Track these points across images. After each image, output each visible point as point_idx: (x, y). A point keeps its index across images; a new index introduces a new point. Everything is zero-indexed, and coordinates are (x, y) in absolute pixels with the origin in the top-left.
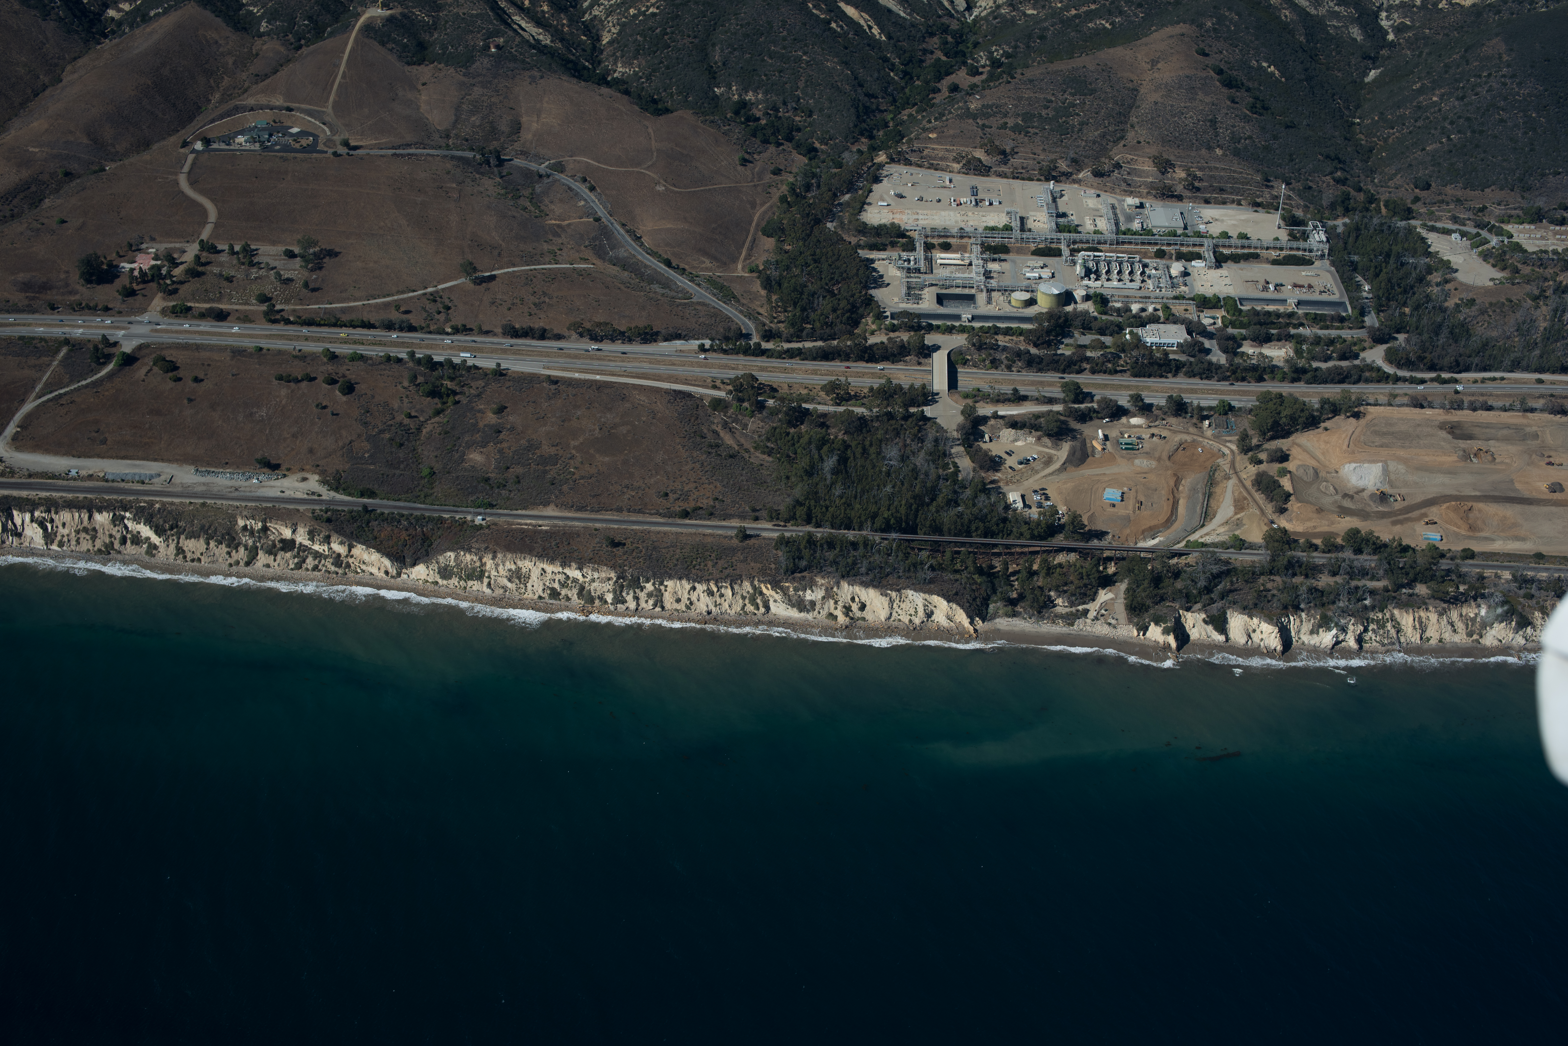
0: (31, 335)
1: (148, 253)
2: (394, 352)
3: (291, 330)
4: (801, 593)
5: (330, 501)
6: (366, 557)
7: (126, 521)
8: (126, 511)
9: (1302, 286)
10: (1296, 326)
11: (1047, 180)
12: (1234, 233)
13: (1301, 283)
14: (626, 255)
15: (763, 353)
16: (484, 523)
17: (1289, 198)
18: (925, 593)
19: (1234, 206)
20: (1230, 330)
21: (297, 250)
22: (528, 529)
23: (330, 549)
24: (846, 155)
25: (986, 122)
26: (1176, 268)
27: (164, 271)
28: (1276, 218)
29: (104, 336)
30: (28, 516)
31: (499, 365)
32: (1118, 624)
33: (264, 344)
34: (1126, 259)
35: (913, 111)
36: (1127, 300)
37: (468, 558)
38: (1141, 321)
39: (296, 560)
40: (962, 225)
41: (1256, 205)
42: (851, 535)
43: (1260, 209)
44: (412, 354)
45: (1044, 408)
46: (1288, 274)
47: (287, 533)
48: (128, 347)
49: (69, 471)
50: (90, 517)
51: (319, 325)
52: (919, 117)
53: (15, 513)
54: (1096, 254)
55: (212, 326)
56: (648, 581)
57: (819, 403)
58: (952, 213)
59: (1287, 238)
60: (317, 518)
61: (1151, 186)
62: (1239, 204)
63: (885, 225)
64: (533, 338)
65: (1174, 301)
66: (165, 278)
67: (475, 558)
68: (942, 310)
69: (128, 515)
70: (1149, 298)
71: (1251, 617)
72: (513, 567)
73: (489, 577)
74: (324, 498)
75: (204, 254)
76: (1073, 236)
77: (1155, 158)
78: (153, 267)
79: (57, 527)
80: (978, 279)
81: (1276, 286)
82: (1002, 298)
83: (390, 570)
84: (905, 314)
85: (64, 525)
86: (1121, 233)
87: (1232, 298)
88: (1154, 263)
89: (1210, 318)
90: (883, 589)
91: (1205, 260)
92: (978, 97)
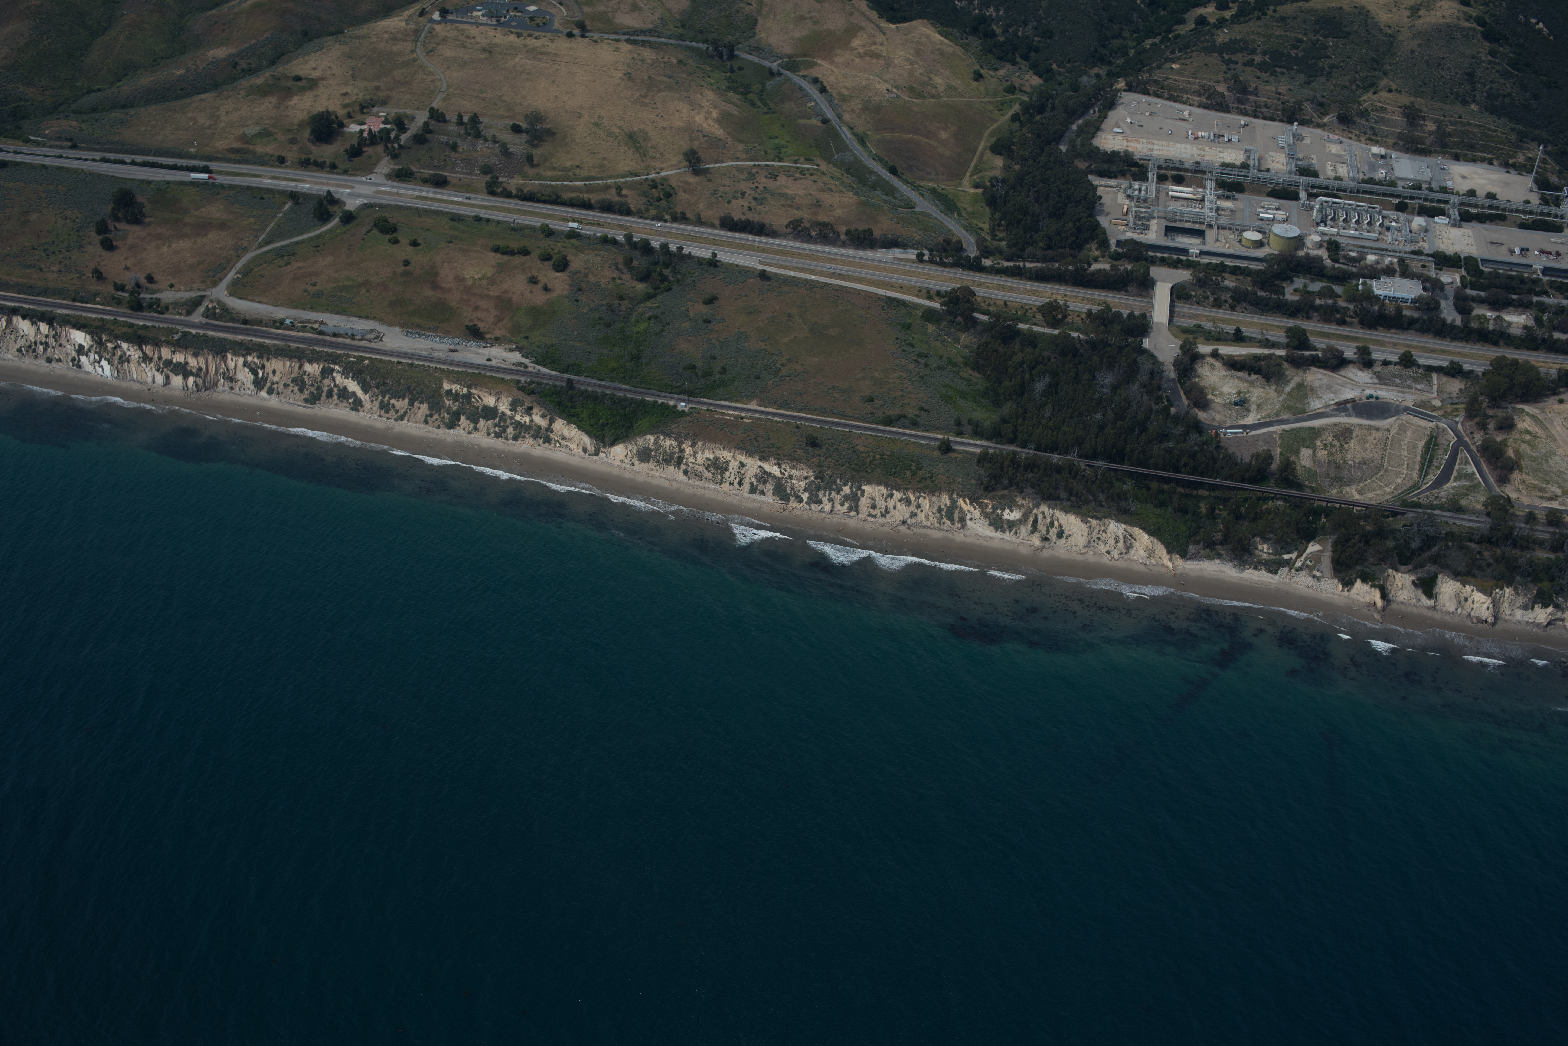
0: (259, 186)
1: (379, 117)
2: (611, 233)
3: (513, 203)
4: (999, 511)
5: (536, 373)
6: (566, 432)
7: (335, 374)
8: (335, 364)
9: (1550, 253)
10: (1538, 294)
11: (1290, 122)
12: (1481, 193)
13: (1549, 250)
14: (852, 159)
15: (980, 269)
16: (686, 409)
17: (1544, 161)
18: (1125, 523)
19: (1485, 165)
20: (1469, 291)
21: (524, 125)
22: (730, 420)
23: (532, 421)
24: (1084, 79)
25: (1233, 58)
26: (1418, 221)
27: (392, 136)
28: (1528, 181)
29: (329, 192)
30: (241, 360)
31: (714, 255)
32: (1323, 577)
33: (484, 214)
34: (1366, 208)
35: (1157, 40)
36: (1362, 250)
37: (668, 443)
38: (1374, 273)
39: (497, 429)
40: (1199, 159)
41: (1507, 166)
42: (1055, 458)
43: (1512, 170)
44: (629, 237)
45: (1266, 352)
46: (1537, 239)
47: (490, 401)
48: (352, 205)
49: (284, 320)
50: (301, 367)
51: (539, 201)
52: (1163, 47)
53: (229, 356)
54: (1335, 200)
55: (435, 193)
56: (845, 485)
57: (1035, 324)
58: (1188, 146)
59: (1538, 202)
60: (521, 389)
61: (1400, 136)
62: (1491, 163)
63: (1119, 153)
64: (751, 233)
65: (1412, 256)
66: (393, 142)
67: (674, 444)
68: (1169, 243)
69: (337, 368)
70: (1386, 250)
71: (1464, 584)
72: (712, 457)
73: (686, 464)
74: (530, 369)
75: (433, 122)
76: (1312, 180)
77: (1406, 107)
78: (382, 130)
79: (268, 374)
80: (1211, 214)
81: (1522, 250)
82: (1232, 236)
83: (589, 447)
84: (1132, 242)
85: (274, 372)
86: (1364, 181)
87: (1474, 258)
88: (1393, 214)
89: (1450, 278)
90: (1084, 516)
91: (1449, 217)
92: (1226, 31)
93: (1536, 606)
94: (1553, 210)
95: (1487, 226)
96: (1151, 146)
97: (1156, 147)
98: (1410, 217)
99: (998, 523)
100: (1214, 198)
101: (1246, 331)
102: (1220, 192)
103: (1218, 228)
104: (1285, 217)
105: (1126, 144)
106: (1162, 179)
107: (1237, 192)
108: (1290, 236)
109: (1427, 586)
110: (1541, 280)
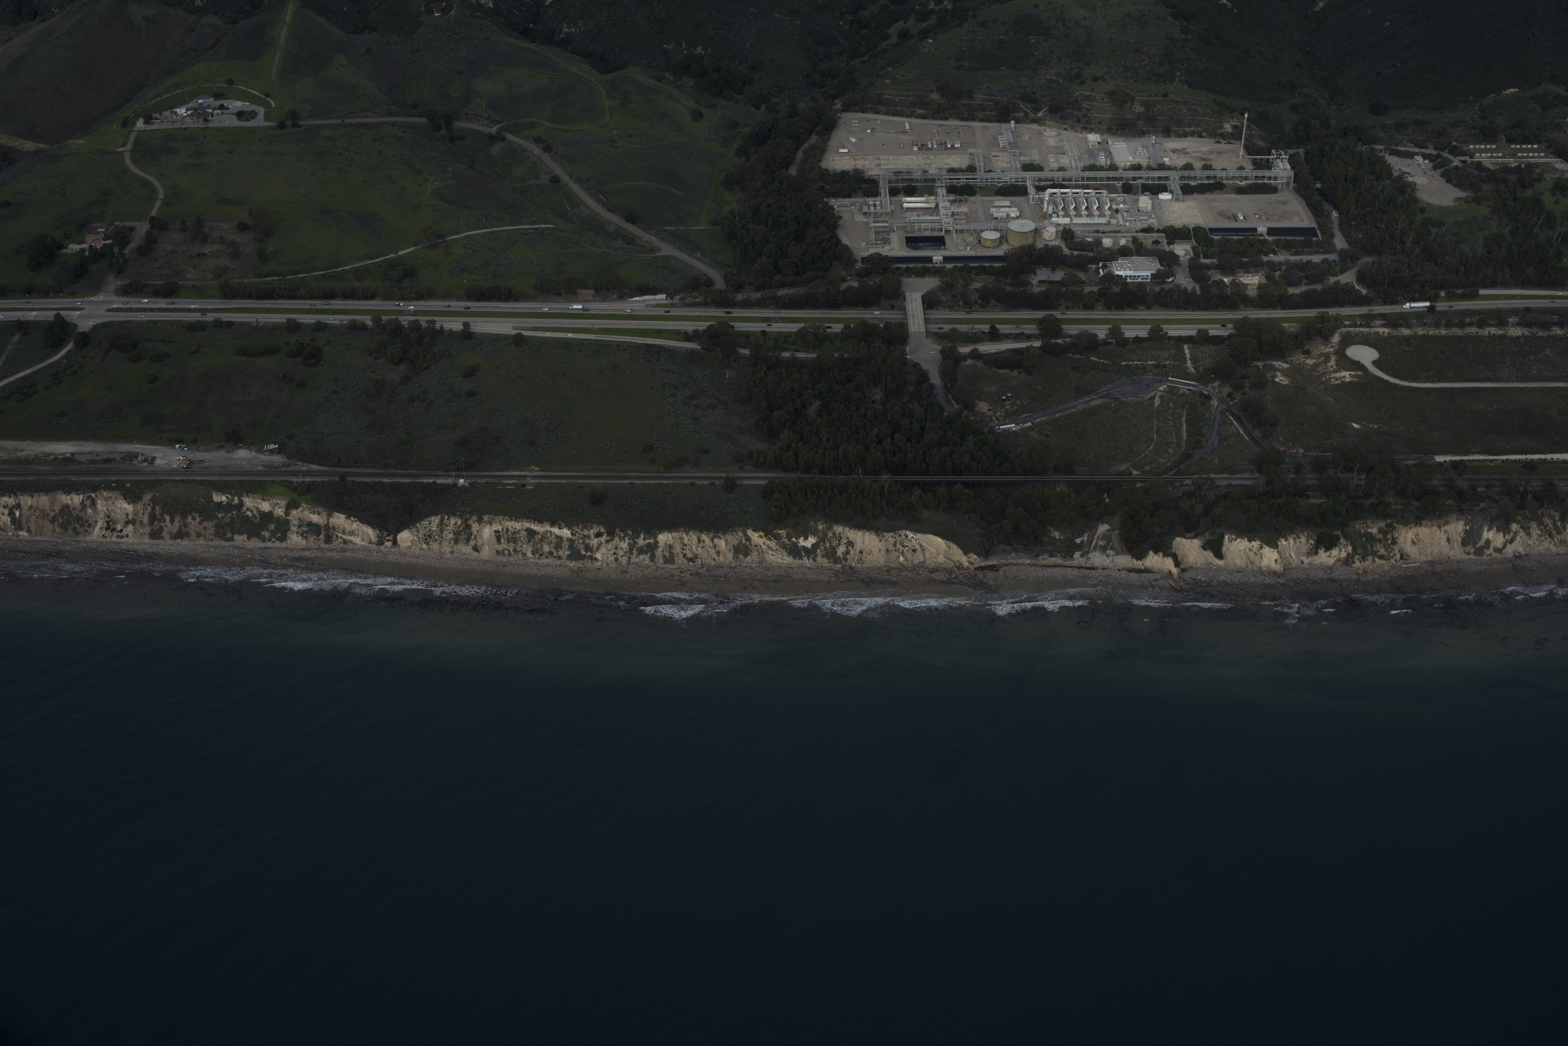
1: (98, 233)
2: (358, 319)
3: (252, 303)
4: (794, 540)
5: (306, 472)
6: (347, 526)
7: (96, 503)
8: (100, 491)
9: (1271, 215)
10: (1266, 254)
11: (1007, 121)
12: (1197, 165)
14: (588, 214)
15: (734, 303)
16: (467, 485)
17: (1250, 128)
18: (919, 532)
19: (1196, 138)
20: (1202, 260)
21: (250, 223)
22: (510, 489)
26: (1144, 201)
27: (115, 251)
28: (1239, 148)
29: (57, 316)
31: (467, 327)
32: (1116, 554)
33: (224, 317)
34: (1093, 195)
35: (865, 58)
36: (1098, 235)
37: (453, 522)
38: (1112, 256)
40: (926, 168)
41: (1216, 137)
42: (840, 479)
43: (1222, 140)
44: (377, 321)
45: (1024, 345)
46: (1257, 203)
47: (265, 507)
48: (85, 325)
51: (279, 297)
52: (872, 64)
54: (1062, 190)
55: (168, 303)
56: (638, 537)
57: (797, 351)
58: (914, 157)
59: (1251, 167)
60: (294, 489)
61: (1111, 122)
62: (1201, 136)
63: (849, 172)
64: (501, 300)
65: (1144, 234)
66: (117, 257)
67: (460, 521)
68: (913, 254)
70: (1119, 232)
71: (1250, 541)
72: (500, 528)
73: (475, 540)
74: (300, 468)
75: (155, 231)
76: (1037, 174)
77: (1113, 93)
78: (103, 246)
79: (25, 512)
80: (947, 220)
81: (1245, 215)
82: (971, 239)
83: (373, 538)
84: (876, 257)
86: (1085, 169)
87: (1202, 228)
88: (1121, 197)
89: (1181, 250)
90: (878, 531)
91: (1171, 192)
92: (930, 41)
93: (1319, 551)
94: (1267, 173)
95: (1208, 196)
96: (878, 162)
97: (883, 162)
98: (1135, 197)
99: (795, 551)
100: (948, 204)
101: (1003, 328)
102: (952, 198)
103: (957, 232)
104: (1018, 213)
105: (853, 163)
106: (894, 192)
107: (968, 195)
108: (1026, 230)
109: (1215, 547)
110: (1267, 240)
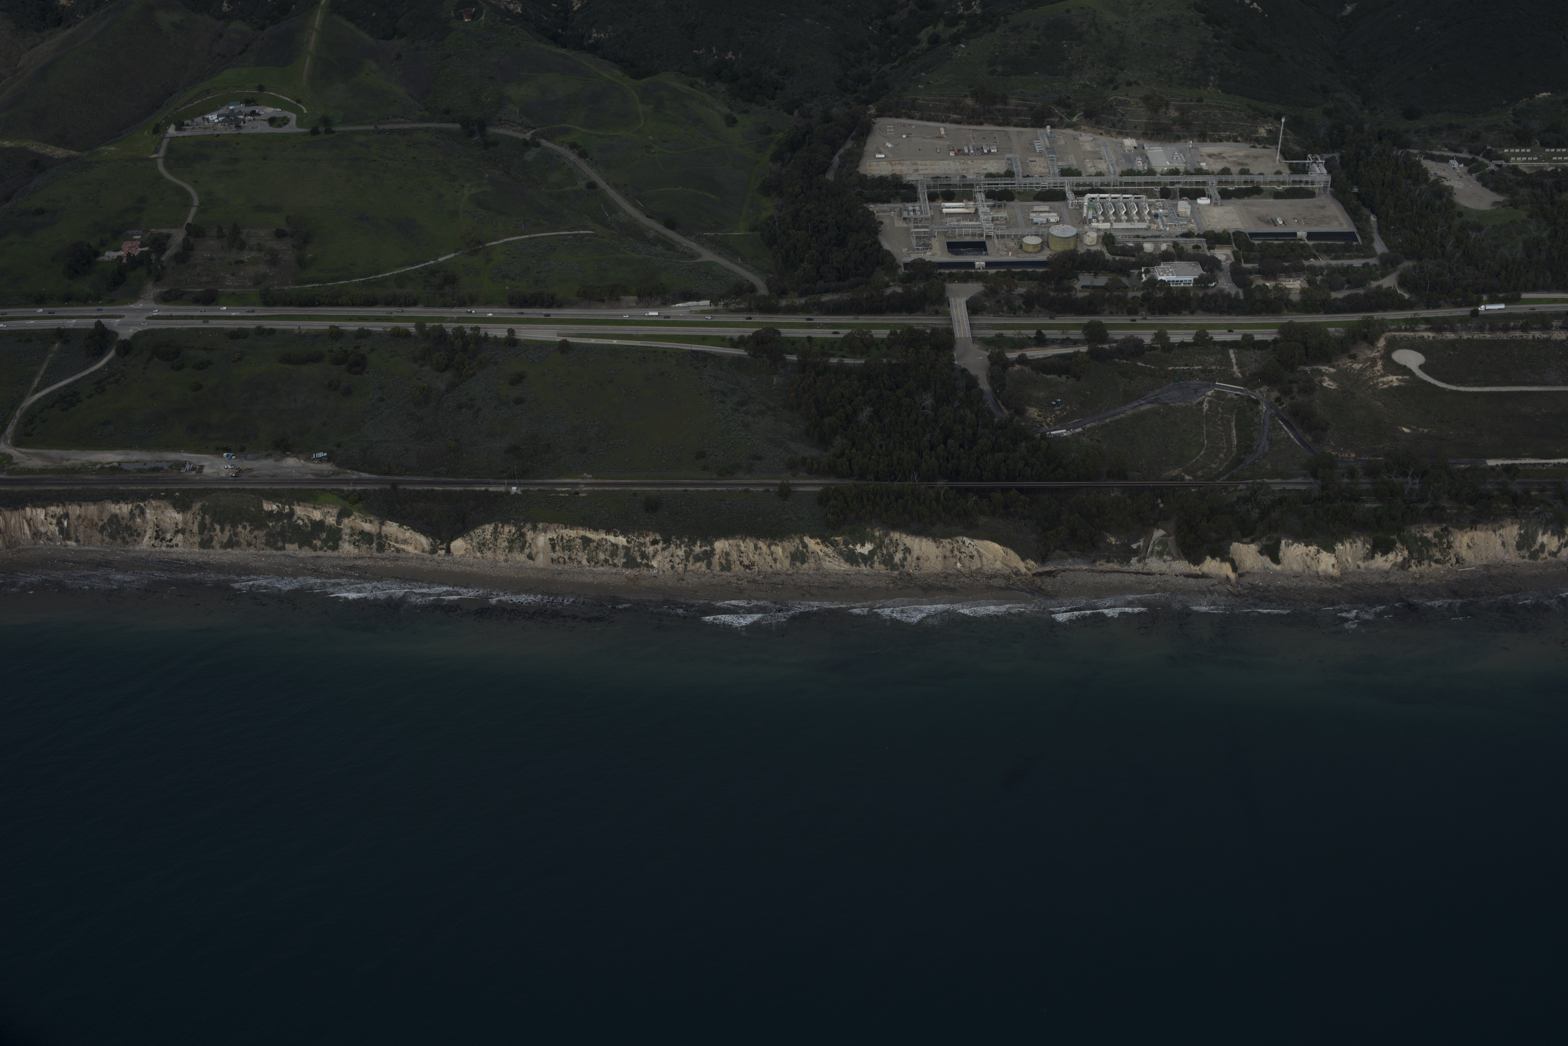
0: (22, 328)
1: (134, 241)
2: (403, 327)
3: (294, 310)
4: (851, 547)
5: (357, 480)
6: (400, 535)
7: (145, 512)
8: (144, 501)
10: (1307, 258)
11: (1043, 126)
12: (1235, 169)
14: (626, 219)
15: (778, 309)
16: (519, 493)
17: (1287, 133)
18: (978, 538)
19: (1232, 143)
20: (1243, 265)
21: (287, 229)
22: (565, 497)
25: (974, 71)
26: (1183, 205)
27: (153, 258)
28: (1275, 153)
29: (98, 324)
30: (42, 512)
31: (511, 332)
32: (1173, 559)
33: (265, 325)
34: (1132, 199)
36: (1138, 240)
37: (507, 530)
38: (1154, 260)
40: (964, 173)
41: (1252, 141)
42: (897, 486)
43: (1257, 145)
44: (422, 329)
45: (1071, 350)
46: (1295, 207)
47: (316, 515)
48: (126, 334)
50: (107, 510)
51: (320, 304)
52: (903, 70)
53: (28, 508)
54: (1100, 195)
56: (694, 544)
57: (843, 357)
58: (951, 162)
59: (1288, 172)
60: (346, 498)
61: (1147, 127)
62: (1236, 141)
63: (887, 177)
64: (543, 306)
65: (1185, 239)
66: (154, 264)
67: (514, 529)
68: (955, 259)
70: (1160, 237)
71: (1307, 545)
72: (555, 536)
74: (350, 476)
75: (192, 238)
76: (1076, 179)
77: (1147, 98)
78: (141, 253)
79: (73, 522)
80: (988, 226)
81: (1284, 219)
82: (1013, 244)
83: (427, 546)
84: (918, 262)
85: (80, 519)
86: (1123, 174)
87: (1242, 233)
88: (1160, 202)
89: (1223, 254)
90: (935, 537)
91: (1210, 197)
92: (963, 46)
93: (1376, 555)
94: (1304, 178)
95: (1247, 201)
96: (915, 167)
97: (920, 167)
98: (1174, 202)
99: (852, 558)
100: (988, 209)
101: (1049, 334)
102: (991, 203)
103: (997, 237)
104: (1058, 219)
105: (891, 168)
106: (932, 197)
107: (1008, 200)
108: (1067, 236)
109: (1272, 552)
110: (1307, 245)
